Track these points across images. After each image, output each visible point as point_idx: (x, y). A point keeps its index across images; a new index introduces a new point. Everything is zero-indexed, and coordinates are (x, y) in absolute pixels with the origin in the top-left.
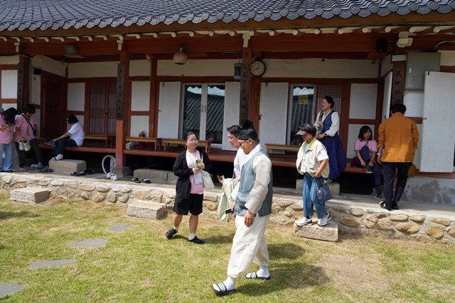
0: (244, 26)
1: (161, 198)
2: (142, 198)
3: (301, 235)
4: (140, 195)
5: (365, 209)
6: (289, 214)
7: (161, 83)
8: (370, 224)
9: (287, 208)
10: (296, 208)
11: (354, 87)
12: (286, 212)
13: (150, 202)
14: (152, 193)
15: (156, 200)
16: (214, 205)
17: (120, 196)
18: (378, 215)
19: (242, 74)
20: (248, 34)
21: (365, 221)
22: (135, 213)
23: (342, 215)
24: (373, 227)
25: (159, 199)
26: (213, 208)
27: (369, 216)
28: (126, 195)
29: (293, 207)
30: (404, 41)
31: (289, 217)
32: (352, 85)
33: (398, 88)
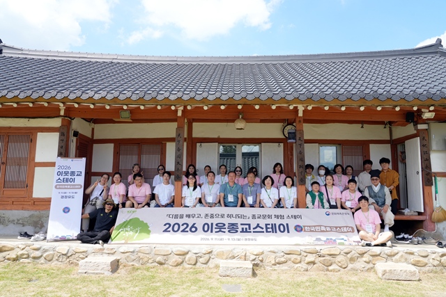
1: (245, 256)
2: (225, 257)
3: (387, 278)
4: (223, 255)
5: (429, 250)
6: (367, 260)
7: (198, 144)
8: (436, 263)
9: (365, 255)
10: (374, 254)
11: (372, 146)
12: (364, 259)
13: (234, 261)
14: (235, 251)
15: (240, 258)
16: (299, 259)
17: (201, 257)
18: (440, 254)
19: (298, 138)
21: (431, 260)
22: (228, 273)
23: (412, 256)
24: (438, 265)
25: (243, 257)
26: (298, 261)
27: (434, 256)
28: (207, 256)
29: (370, 253)
31: (368, 263)
32: (370, 145)
33: (425, 149)
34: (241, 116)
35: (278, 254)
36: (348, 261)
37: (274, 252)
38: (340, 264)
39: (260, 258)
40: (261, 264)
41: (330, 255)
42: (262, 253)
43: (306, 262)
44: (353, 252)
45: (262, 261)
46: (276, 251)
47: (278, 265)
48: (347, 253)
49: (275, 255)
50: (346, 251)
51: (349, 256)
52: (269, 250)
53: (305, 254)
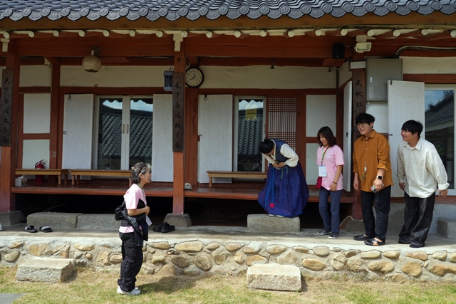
0: (174, 25)
1: (68, 251)
2: (39, 253)
3: (256, 286)
4: (37, 250)
5: (331, 247)
6: (239, 260)
7: (66, 96)
8: (338, 265)
9: (238, 253)
10: (249, 251)
11: (310, 99)
12: (236, 258)
13: (52, 258)
14: (54, 245)
15: (61, 254)
17: (6, 253)
18: (346, 253)
19: (174, 84)
20: (179, 36)
21: (332, 262)
22: (28, 276)
23: (305, 255)
24: (342, 269)
25: (64, 253)
27: (336, 255)
28: (15, 252)
29: (245, 250)
30: (362, 46)
31: (241, 263)
32: (308, 96)
33: (359, 100)
34: (93, 52)
35: (114, 250)
36: (213, 260)
37: (109, 247)
38: (200, 265)
39: (88, 255)
40: (89, 263)
41: (187, 252)
42: (92, 248)
43: (152, 261)
44: (221, 248)
45: (90, 259)
46: (112, 245)
47: (113, 265)
48: (212, 250)
49: (110, 250)
50: (210, 246)
51: (214, 253)
52: (103, 243)
53: (152, 250)
